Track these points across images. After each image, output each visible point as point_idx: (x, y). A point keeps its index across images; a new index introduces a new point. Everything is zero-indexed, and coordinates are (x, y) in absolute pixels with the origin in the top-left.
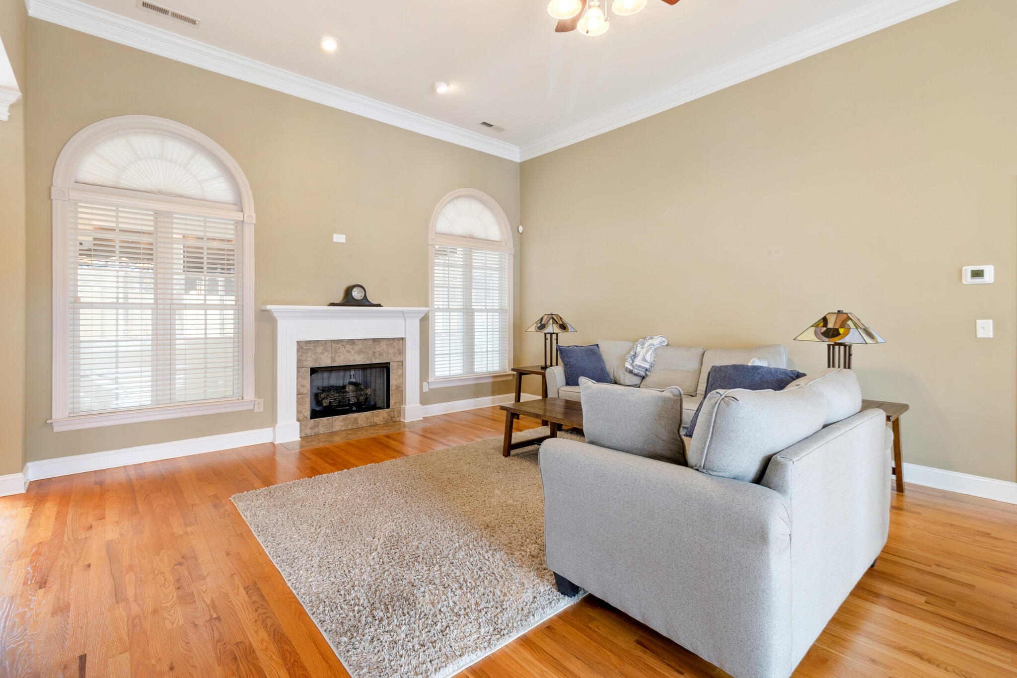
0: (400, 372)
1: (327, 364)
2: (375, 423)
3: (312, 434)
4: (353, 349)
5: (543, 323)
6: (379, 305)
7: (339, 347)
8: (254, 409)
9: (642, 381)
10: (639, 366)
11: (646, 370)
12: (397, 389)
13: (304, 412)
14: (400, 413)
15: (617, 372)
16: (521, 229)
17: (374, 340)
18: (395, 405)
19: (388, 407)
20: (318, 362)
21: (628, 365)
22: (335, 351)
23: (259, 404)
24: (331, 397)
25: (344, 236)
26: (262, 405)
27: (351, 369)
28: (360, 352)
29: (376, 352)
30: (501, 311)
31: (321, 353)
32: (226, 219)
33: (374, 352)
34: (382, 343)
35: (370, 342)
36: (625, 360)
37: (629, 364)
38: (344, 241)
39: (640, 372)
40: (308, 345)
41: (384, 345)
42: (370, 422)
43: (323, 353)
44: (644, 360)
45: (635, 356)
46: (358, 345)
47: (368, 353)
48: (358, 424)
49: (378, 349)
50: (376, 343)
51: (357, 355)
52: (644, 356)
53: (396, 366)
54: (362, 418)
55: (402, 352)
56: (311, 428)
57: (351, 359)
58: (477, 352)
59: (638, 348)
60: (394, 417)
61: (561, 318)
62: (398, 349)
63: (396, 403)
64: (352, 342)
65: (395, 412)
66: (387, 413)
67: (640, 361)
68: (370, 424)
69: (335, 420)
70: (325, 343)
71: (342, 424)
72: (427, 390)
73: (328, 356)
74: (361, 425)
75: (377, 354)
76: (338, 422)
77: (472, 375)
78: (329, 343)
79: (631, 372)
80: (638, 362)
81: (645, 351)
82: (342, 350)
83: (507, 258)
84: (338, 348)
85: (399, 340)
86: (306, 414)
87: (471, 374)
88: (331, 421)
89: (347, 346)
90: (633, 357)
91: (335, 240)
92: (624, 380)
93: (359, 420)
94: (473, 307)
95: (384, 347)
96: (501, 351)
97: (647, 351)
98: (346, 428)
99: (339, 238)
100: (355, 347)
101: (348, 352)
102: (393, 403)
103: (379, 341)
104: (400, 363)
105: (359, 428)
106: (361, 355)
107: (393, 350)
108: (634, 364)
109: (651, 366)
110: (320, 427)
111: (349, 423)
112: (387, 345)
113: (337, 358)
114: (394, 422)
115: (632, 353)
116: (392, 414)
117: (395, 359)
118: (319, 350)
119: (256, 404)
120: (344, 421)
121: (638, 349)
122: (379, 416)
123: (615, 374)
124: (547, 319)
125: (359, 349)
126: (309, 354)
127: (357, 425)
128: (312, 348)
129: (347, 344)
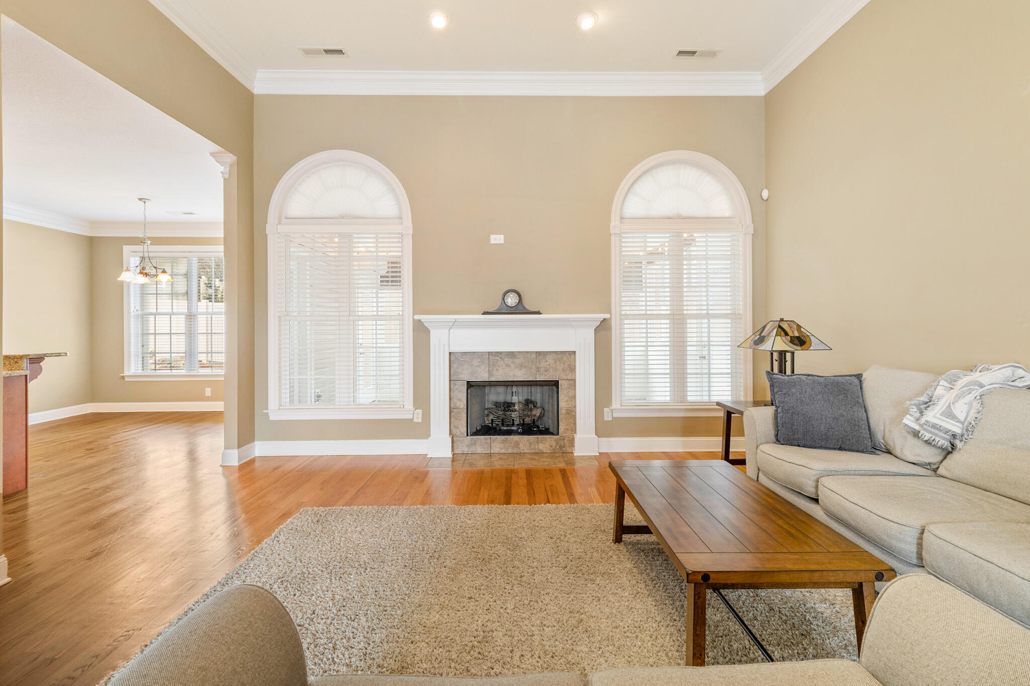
0: (571, 394)
1: (484, 378)
2: (541, 450)
3: (469, 453)
4: (512, 363)
5: (763, 335)
6: (538, 313)
7: (497, 359)
8: (413, 419)
9: (945, 458)
10: (934, 426)
11: (954, 436)
12: (567, 413)
13: (460, 427)
14: (572, 442)
15: (890, 431)
16: (765, 194)
17: (538, 353)
18: (565, 433)
19: (558, 434)
20: (475, 375)
21: (909, 421)
22: (493, 364)
23: (418, 414)
24: (493, 414)
25: (502, 237)
26: (420, 416)
27: (512, 386)
28: (521, 366)
29: (541, 367)
30: (734, 317)
31: (477, 366)
32: (390, 234)
33: (538, 368)
34: (548, 357)
35: (534, 356)
36: (906, 412)
37: (912, 418)
38: (502, 242)
39: (937, 439)
40: (464, 357)
41: (550, 360)
42: (534, 449)
43: (480, 365)
44: (949, 414)
45: (928, 404)
46: (518, 358)
47: (531, 368)
48: (519, 448)
49: (543, 364)
50: (541, 357)
51: (518, 370)
52: (949, 406)
53: (566, 386)
54: (525, 443)
55: (572, 369)
56: (468, 446)
57: (511, 374)
58: (690, 374)
59: (939, 387)
60: (564, 446)
61: (799, 327)
62: (569, 365)
63: (567, 430)
64: (512, 355)
65: (565, 440)
66: (555, 441)
67: (938, 415)
68: (533, 451)
69: (494, 441)
70: (482, 355)
71: (502, 446)
72: (610, 419)
73: (485, 369)
74: (523, 450)
75: (542, 370)
76: (497, 444)
77: (682, 404)
78: (486, 355)
79: (916, 434)
80: (934, 417)
81: (954, 395)
82: (501, 363)
83: (741, 240)
84: (495, 361)
85: (569, 354)
86: (462, 431)
87: (681, 402)
88: (489, 441)
89: (506, 359)
90: (923, 407)
91: (492, 242)
92: (902, 450)
93: (520, 444)
94: (685, 312)
95: (551, 362)
96: (733, 375)
97: (958, 397)
98: (505, 452)
99: (497, 239)
100: (516, 360)
101: (508, 366)
102: (562, 430)
103: (545, 355)
104: (572, 382)
105: (521, 453)
106: (523, 371)
107: (563, 366)
108: (923, 421)
109: (967, 430)
110: (477, 446)
111: (509, 446)
112: (554, 359)
113: (495, 372)
114: (565, 451)
115: (924, 398)
116: (562, 442)
117: (565, 377)
118: (476, 362)
119: (415, 414)
120: (503, 443)
121: (940, 391)
122: (545, 443)
123: (886, 435)
124: (771, 327)
125: (520, 363)
126: (466, 367)
127: (518, 450)
128: (468, 360)
129: (506, 356)
